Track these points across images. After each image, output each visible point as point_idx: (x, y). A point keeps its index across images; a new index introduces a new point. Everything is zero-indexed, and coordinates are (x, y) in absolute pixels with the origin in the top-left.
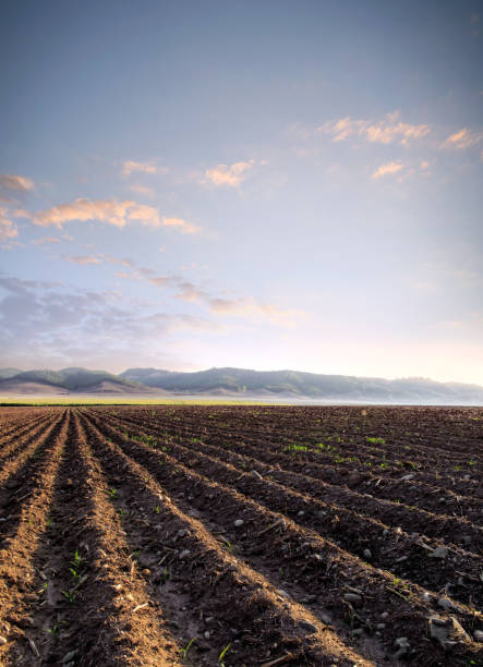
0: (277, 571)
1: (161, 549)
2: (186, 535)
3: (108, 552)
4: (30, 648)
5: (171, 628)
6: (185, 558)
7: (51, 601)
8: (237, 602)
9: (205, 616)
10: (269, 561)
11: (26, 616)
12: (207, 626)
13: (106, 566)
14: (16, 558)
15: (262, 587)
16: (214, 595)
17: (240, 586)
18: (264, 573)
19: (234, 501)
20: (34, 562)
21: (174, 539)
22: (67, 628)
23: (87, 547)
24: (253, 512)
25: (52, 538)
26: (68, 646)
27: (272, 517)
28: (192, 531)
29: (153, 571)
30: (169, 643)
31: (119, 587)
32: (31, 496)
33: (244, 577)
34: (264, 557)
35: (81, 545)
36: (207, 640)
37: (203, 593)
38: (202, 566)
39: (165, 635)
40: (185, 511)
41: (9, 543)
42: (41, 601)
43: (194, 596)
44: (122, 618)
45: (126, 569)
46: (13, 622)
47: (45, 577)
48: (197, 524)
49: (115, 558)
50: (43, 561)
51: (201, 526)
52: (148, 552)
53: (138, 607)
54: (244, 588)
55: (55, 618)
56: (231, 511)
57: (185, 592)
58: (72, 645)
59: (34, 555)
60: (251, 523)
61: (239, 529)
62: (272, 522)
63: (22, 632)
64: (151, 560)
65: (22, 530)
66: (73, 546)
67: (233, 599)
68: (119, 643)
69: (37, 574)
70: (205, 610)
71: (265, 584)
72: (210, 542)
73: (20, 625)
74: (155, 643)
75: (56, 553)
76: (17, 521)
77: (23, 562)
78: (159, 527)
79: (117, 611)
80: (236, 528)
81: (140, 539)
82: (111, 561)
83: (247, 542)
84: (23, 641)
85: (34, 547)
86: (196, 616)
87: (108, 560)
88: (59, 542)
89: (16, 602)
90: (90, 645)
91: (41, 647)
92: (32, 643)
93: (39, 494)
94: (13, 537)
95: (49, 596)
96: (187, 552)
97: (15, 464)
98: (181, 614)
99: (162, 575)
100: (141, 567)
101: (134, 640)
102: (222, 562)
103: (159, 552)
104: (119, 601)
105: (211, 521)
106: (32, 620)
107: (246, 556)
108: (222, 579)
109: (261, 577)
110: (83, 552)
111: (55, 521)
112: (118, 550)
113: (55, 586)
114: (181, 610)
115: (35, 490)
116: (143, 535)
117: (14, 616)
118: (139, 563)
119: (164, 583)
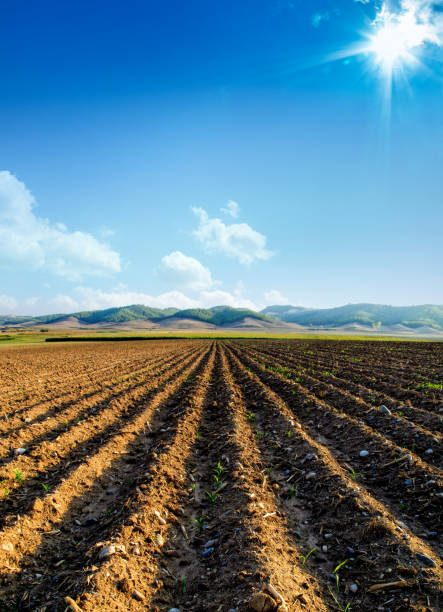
0: (398, 503)
1: (290, 468)
2: (314, 458)
3: (245, 466)
4: (181, 530)
5: (295, 537)
6: (310, 479)
7: (197, 499)
8: (356, 524)
9: (324, 532)
10: (390, 493)
11: (179, 507)
12: (326, 541)
13: (243, 477)
14: (173, 461)
15: (381, 515)
16: (334, 515)
17: (361, 511)
18: (385, 503)
19: (361, 433)
20: (186, 467)
21: (303, 461)
22: (209, 521)
23: (228, 459)
24: (379, 445)
25: (200, 448)
26: (210, 535)
27: (398, 452)
28: (319, 456)
29: (281, 486)
30: (291, 548)
31: (253, 496)
32: (183, 414)
33: (365, 504)
34: (386, 488)
35: (223, 456)
36: (325, 553)
37: (324, 512)
38: (326, 488)
39: (288, 541)
40: (314, 438)
41: (168, 449)
42: (190, 497)
43: (316, 513)
44: (254, 521)
45: (259, 481)
46: (170, 510)
47: (193, 479)
48: (324, 450)
49: (250, 471)
50: (193, 466)
51: (328, 452)
52: (277, 469)
53: (268, 515)
54: (365, 514)
55: (201, 512)
56: (357, 442)
57: (308, 508)
58: (213, 535)
59: (186, 460)
60: (377, 455)
61: (364, 460)
62: (397, 457)
63: (176, 518)
64: (280, 477)
65: (178, 439)
66: (216, 458)
67: (352, 522)
68: (251, 541)
69: (188, 476)
70: (325, 526)
71: (385, 513)
72: (335, 468)
73: (176, 513)
74: (279, 546)
75: (203, 461)
76: (174, 432)
77: (178, 465)
78: (289, 449)
79: (251, 515)
80: (361, 457)
81: (272, 457)
82: (247, 474)
83: (370, 472)
84: (176, 525)
85: (186, 454)
86: (316, 530)
87: (245, 472)
88: (205, 453)
89: (172, 495)
90: (227, 538)
91: (189, 532)
92: (183, 528)
93: (191, 412)
94: (171, 445)
95: (196, 494)
96: (313, 474)
97: (173, 386)
98: (303, 526)
99: (289, 491)
100: (272, 482)
101: (263, 541)
102: (345, 486)
103: (288, 471)
104: (252, 507)
105: (338, 449)
106: (183, 511)
107: (368, 485)
108: (343, 502)
109: (381, 506)
110: (224, 462)
111: (203, 435)
112: (253, 465)
113: (201, 487)
114: (303, 523)
115: (188, 409)
116: (275, 455)
117: (171, 505)
118: (270, 478)
119: (290, 498)
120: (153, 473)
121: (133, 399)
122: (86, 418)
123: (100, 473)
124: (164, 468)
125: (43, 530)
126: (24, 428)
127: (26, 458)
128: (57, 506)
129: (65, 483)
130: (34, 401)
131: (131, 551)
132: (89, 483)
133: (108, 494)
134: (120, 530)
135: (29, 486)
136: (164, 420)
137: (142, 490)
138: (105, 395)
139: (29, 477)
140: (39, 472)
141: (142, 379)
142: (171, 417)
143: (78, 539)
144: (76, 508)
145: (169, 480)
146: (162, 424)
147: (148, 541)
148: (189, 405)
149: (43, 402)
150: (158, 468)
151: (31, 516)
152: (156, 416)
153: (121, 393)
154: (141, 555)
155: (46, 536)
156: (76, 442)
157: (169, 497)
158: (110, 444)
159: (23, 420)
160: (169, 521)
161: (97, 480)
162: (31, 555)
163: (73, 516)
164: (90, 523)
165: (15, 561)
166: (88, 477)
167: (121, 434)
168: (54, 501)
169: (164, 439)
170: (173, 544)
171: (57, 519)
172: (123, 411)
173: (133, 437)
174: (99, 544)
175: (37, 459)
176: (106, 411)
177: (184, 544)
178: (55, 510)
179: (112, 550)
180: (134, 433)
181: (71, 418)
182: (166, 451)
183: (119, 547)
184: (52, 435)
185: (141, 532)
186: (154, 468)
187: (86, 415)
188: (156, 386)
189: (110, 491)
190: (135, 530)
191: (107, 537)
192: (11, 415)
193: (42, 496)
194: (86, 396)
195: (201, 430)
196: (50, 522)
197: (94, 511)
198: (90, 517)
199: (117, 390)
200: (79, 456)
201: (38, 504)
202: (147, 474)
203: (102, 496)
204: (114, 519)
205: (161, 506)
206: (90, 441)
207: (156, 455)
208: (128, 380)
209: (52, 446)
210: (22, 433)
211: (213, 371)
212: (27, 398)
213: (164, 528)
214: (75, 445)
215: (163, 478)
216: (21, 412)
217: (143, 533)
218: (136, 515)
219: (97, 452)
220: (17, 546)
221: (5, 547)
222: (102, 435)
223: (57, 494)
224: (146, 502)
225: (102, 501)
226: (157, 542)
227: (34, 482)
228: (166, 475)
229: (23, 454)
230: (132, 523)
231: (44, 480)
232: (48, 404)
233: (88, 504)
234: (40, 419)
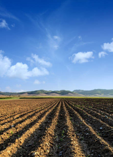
0: (111, 142)
1: (81, 132)
2: (88, 130)
3: (70, 131)
4: (53, 149)
5: (84, 151)
6: (87, 135)
7: (57, 140)
8: (100, 148)
9: (92, 150)
10: (109, 139)
11: (53, 142)
12: (92, 153)
13: (69, 134)
14: (51, 130)
15: (107, 146)
16: (94, 145)
17: (101, 144)
18: (108, 142)
19: (100, 123)
20: (54, 132)
21: (85, 130)
22: (61, 146)
23: (65, 130)
24: (105, 126)
25: (58, 127)
27: (111, 128)
28: (89, 129)
29: (79, 137)
30: (83, 154)
31: (72, 140)
32: (54, 117)
33: (103, 142)
34: (108, 138)
35: (64, 129)
36: (92, 156)
37: (91, 144)
38: (91, 138)
39: (82, 152)
40: (87, 124)
41: (50, 127)
42: (55, 140)
43: (89, 145)
44: (73, 147)
45: (74, 136)
46: (50, 143)
47: (56, 135)
48: (90, 127)
49: (71, 133)
50: (56, 131)
51: (91, 128)
52: (78, 132)
53: (76, 145)
54: (103, 145)
55: (58, 144)
56: (99, 125)
57: (87, 143)
58: (62, 150)
59: (54, 130)
60: (105, 129)
61: (101, 130)
62: (110, 129)
63: (52, 145)
64: (79, 134)
65: (52, 124)
66: (62, 129)
67: (99, 147)
68: (72, 152)
69: (55, 134)
70: (92, 148)
71: (108, 145)
72: (94, 132)
73: (52, 144)
74: (80, 154)
75: (59, 130)
76: (51, 122)
77: (52, 131)
78: (81, 127)
79: (72, 145)
80: (100, 129)
81: (77, 129)
82: (70, 134)
83: (103, 133)
84: (52, 147)
85: (54, 128)
86: (89, 149)
87: (70, 133)
88: (59, 128)
89: (51, 139)
90: (65, 151)
91: (55, 149)
92: (54, 148)
93: (55, 117)
94: (51, 125)
95: (57, 139)
96: (88, 134)
97: (51, 110)
98: (86, 148)
99: (81, 138)
100: (77, 136)
101: (75, 152)
102: (97, 137)
103: (81, 133)
104: (72, 143)
105: (94, 127)
106: (54, 143)
107: (103, 137)
108: (97, 142)
109: (107, 143)
111: (58, 123)
112: (72, 131)
113: (58, 137)
114: (86, 147)
115: (55, 116)
116: (77, 128)
117: (51, 142)
119: (82, 140)
120: (46, 133)
121: (41, 113)
122: (29, 118)
123: (32, 133)
124: (49, 132)
125: (17, 147)
126: (14, 120)
127: (14, 128)
128: (21, 141)
129: (24, 135)
130: (16, 113)
131: (40, 154)
132: (30, 135)
133: (34, 138)
134: (38, 148)
135: (14, 135)
136: (49, 119)
137: (43, 137)
138: (34, 112)
139: (14, 133)
140: (17, 132)
141: (43, 108)
142: (50, 118)
143: (26, 150)
144: (26, 141)
145: (50, 135)
146: (48, 120)
147: (45, 151)
148: (55, 115)
149: (18, 114)
150: (47, 132)
151: (15, 143)
152: (46, 118)
153: (38, 112)
154: (43, 155)
155: (18, 149)
156: (26, 124)
157: (50, 139)
158: (35, 125)
159: (13, 118)
160: (50, 146)
161: (32, 134)
162: (14, 154)
163: (25, 144)
164: (30, 146)
165: (10, 156)
166: (29, 133)
167: (38, 122)
168: (21, 140)
169: (49, 124)
170: (51, 152)
171: (21, 145)
172: (38, 116)
173: (41, 123)
174: (32, 152)
175: (17, 128)
176: (34, 116)
177: (54, 152)
178: (21, 142)
179: (36, 154)
180: (41, 122)
181: (25, 118)
182: (49, 127)
183: (37, 153)
184: (20, 122)
185: (43, 149)
186: (46, 132)
187: (29, 117)
188: (47, 110)
189: (35, 137)
190: (41, 148)
191: (34, 150)
192: (11, 117)
193: (18, 138)
194: (29, 112)
195: (58, 122)
196: (19, 145)
198: (30, 144)
199: (37, 111)
200: (27, 128)
201: (17, 140)
202: (45, 133)
203: (33, 139)
204: (36, 145)
205: (48, 142)
206: (30, 124)
207: (47, 128)
208: (39, 108)
209: (20, 125)
210: (13, 121)
211: (61, 106)
212: (15, 113)
213: (49, 148)
214: (26, 125)
215: (49, 134)
216: (13, 116)
218: (42, 144)
219: (32, 127)
220: (11, 152)
221: (8, 152)
222: (33, 122)
223: (21, 138)
224: (44, 141)
225: (33, 140)
226: (47, 152)
227: (16, 134)
228: (49, 133)
229: (13, 127)
230: (41, 146)
231: (18, 134)
232: (20, 114)
233: (29, 141)
234: (18, 118)
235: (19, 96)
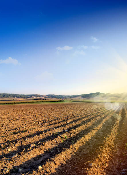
120: (104, 143)
121: (97, 120)
122: (83, 124)
123: (87, 140)
124: (108, 142)
125: (72, 154)
127: (68, 133)
128: (76, 148)
129: (78, 142)
130: (69, 118)
131: (98, 166)
132: (84, 143)
133: (90, 147)
134: (95, 159)
135: (68, 141)
136: (106, 127)
137: (101, 148)
138: (89, 118)
139: (68, 138)
140: (71, 137)
141: (99, 114)
142: (109, 126)
143: (81, 159)
144: (81, 149)
145: (109, 146)
146: (106, 128)
147: (103, 164)
148: (115, 123)
149: (72, 118)
150: (106, 142)
151: (69, 149)
152: (104, 125)
153: (93, 118)
154: (101, 168)
155: (72, 156)
156: (81, 130)
157: (109, 151)
158: (91, 132)
159: (67, 122)
160: (109, 159)
161: (87, 142)
162: (68, 160)
163: (79, 151)
164: (84, 154)
165: (65, 161)
166: (84, 141)
167: (94, 130)
168: (75, 146)
169: (107, 133)
170: (110, 167)
171: (75, 151)
172: (94, 123)
173: (97, 131)
174: (89, 162)
175: (71, 133)
176: (89, 122)
177: (114, 168)
178: (75, 149)
179: (93, 165)
180: (97, 130)
181: (79, 123)
182: (108, 137)
183: (95, 164)
184: (75, 127)
185: (101, 161)
186: (105, 141)
187: (83, 123)
188: (104, 117)
189: (90, 146)
190: (99, 160)
191: (90, 160)
192: (64, 121)
193: (72, 144)
194: (83, 118)
195: (119, 131)
196: (74, 152)
197: (86, 151)
198: (84, 153)
199: (92, 117)
200: (82, 134)
201: (71, 146)
202: (102, 143)
203: (88, 147)
204: (92, 155)
205: (107, 154)
206: (84, 130)
207: (105, 138)
208: (95, 114)
209: (74, 130)
210: (67, 126)
211: (122, 113)
212: (68, 117)
213: (108, 161)
214: (80, 131)
215: (107, 145)
216: (66, 120)
217: (102, 161)
218: (100, 155)
219: (87, 134)
220: (65, 157)
221: (63, 156)
222: (88, 129)
223: (76, 144)
224: (102, 152)
225: (88, 148)
226: (106, 165)
227: (69, 140)
228: (108, 144)
229: (67, 131)
230: (98, 158)
231: (72, 140)
232: (73, 119)
233: (84, 149)
234: (71, 123)
235: (72, 99)
